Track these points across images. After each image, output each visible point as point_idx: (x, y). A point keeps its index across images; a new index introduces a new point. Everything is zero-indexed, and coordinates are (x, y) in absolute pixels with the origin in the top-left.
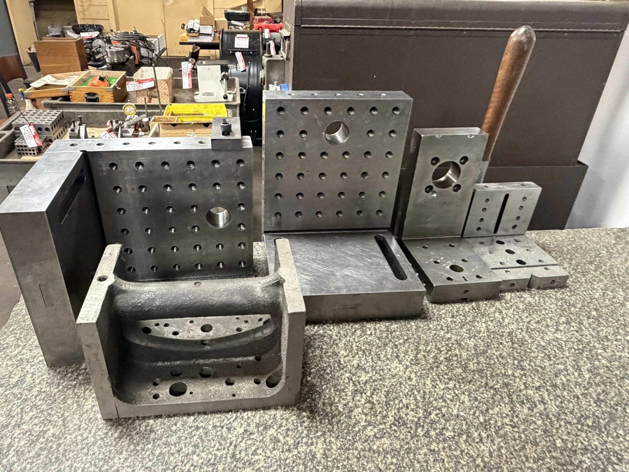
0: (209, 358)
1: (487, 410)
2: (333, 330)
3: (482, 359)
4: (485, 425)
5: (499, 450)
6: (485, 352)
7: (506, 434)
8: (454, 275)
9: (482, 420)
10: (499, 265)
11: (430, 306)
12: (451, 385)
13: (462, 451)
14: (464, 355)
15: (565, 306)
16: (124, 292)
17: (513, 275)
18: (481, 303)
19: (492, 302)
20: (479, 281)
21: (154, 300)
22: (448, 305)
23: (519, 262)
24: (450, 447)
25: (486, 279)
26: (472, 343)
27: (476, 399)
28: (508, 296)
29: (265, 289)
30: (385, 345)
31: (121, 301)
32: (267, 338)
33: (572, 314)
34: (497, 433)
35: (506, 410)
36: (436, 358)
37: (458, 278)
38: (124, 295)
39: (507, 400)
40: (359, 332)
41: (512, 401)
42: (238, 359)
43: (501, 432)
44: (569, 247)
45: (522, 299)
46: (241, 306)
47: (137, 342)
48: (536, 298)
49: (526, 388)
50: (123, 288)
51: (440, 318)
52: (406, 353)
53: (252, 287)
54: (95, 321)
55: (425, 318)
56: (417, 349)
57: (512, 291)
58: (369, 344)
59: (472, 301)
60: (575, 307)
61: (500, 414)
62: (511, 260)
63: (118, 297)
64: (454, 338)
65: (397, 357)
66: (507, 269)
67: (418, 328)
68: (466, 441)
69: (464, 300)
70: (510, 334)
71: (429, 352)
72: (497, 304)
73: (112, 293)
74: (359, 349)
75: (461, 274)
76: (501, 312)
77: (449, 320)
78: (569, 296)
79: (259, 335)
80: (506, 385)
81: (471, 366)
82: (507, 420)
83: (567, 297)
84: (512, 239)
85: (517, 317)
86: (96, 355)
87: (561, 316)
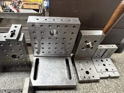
8: (86, 75)
10: (100, 71)
15: (117, 86)
17: (104, 75)
18: (93, 83)
19: (96, 83)
22: (83, 84)
23: (106, 69)
25: (95, 78)
33: (118, 90)
37: (87, 77)
44: (121, 61)
45: (105, 82)
48: (109, 82)
55: (75, 89)
60: (120, 87)
62: (104, 69)
66: (102, 73)
75: (88, 75)
77: (82, 90)
78: (119, 82)
83: (118, 82)
84: (105, 59)
85: (102, 90)
87: (115, 91)
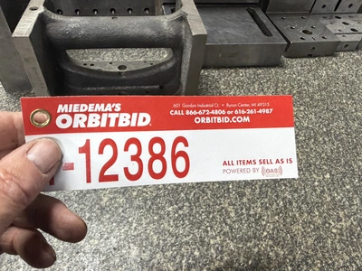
0: (125, 85)
1: (328, 124)
2: (215, 73)
3: (324, 93)
4: (328, 133)
5: (338, 148)
6: (325, 89)
7: (342, 139)
8: (305, 36)
9: (325, 130)
10: (338, 32)
11: (285, 59)
12: (302, 108)
13: (311, 149)
14: (311, 90)
16: (54, 21)
17: (348, 39)
18: (322, 58)
19: (330, 57)
20: (324, 40)
21: (79, 29)
22: (298, 59)
23: (352, 30)
24: (302, 146)
25: (329, 39)
26: (316, 83)
27: (320, 117)
28: (342, 54)
29: (170, 23)
30: (253, 83)
31: (53, 30)
32: (169, 71)
34: (336, 138)
35: (342, 124)
36: (290, 91)
37: (309, 39)
38: (54, 24)
39: (342, 118)
40: (234, 75)
41: (346, 119)
43: (339, 138)
45: (352, 57)
46: (150, 37)
47: (70, 70)
49: (356, 111)
50: (53, 17)
51: (292, 67)
52: (269, 88)
53: (160, 21)
54: (28, 36)
55: (282, 66)
56: (276, 85)
57: (345, 51)
58: (241, 82)
59: (315, 57)
61: (338, 127)
62: (346, 29)
63: (49, 25)
64: (303, 79)
65: (263, 90)
66: (344, 35)
67: (276, 73)
68: (314, 143)
69: (310, 56)
70: (343, 78)
71: (285, 88)
72: (334, 59)
73: (42, 22)
74: (234, 85)
75: (311, 36)
76: (336, 64)
77: (299, 68)
79: (163, 67)
80: (342, 109)
81: (316, 97)
82: (343, 131)
84: (347, 15)
85: (348, 67)
86: (34, 69)
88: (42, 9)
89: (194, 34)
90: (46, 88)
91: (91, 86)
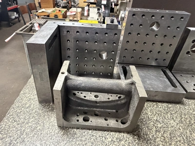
0: (98, 108)
11: (184, 99)
16: (71, 79)
21: (82, 84)
29: (126, 85)
30: (167, 113)
31: (69, 82)
42: (109, 110)
47: (72, 99)
50: (71, 77)
51: (189, 105)
52: (176, 117)
54: (60, 90)
55: (183, 104)
56: (181, 116)
58: (160, 111)
63: (68, 81)
65: (173, 119)
67: (180, 108)
71: (186, 119)
73: (66, 79)
74: (156, 113)
79: (119, 102)
86: (59, 102)
88: (66, 74)
89: (140, 96)
90: (61, 111)
91: (81, 107)
